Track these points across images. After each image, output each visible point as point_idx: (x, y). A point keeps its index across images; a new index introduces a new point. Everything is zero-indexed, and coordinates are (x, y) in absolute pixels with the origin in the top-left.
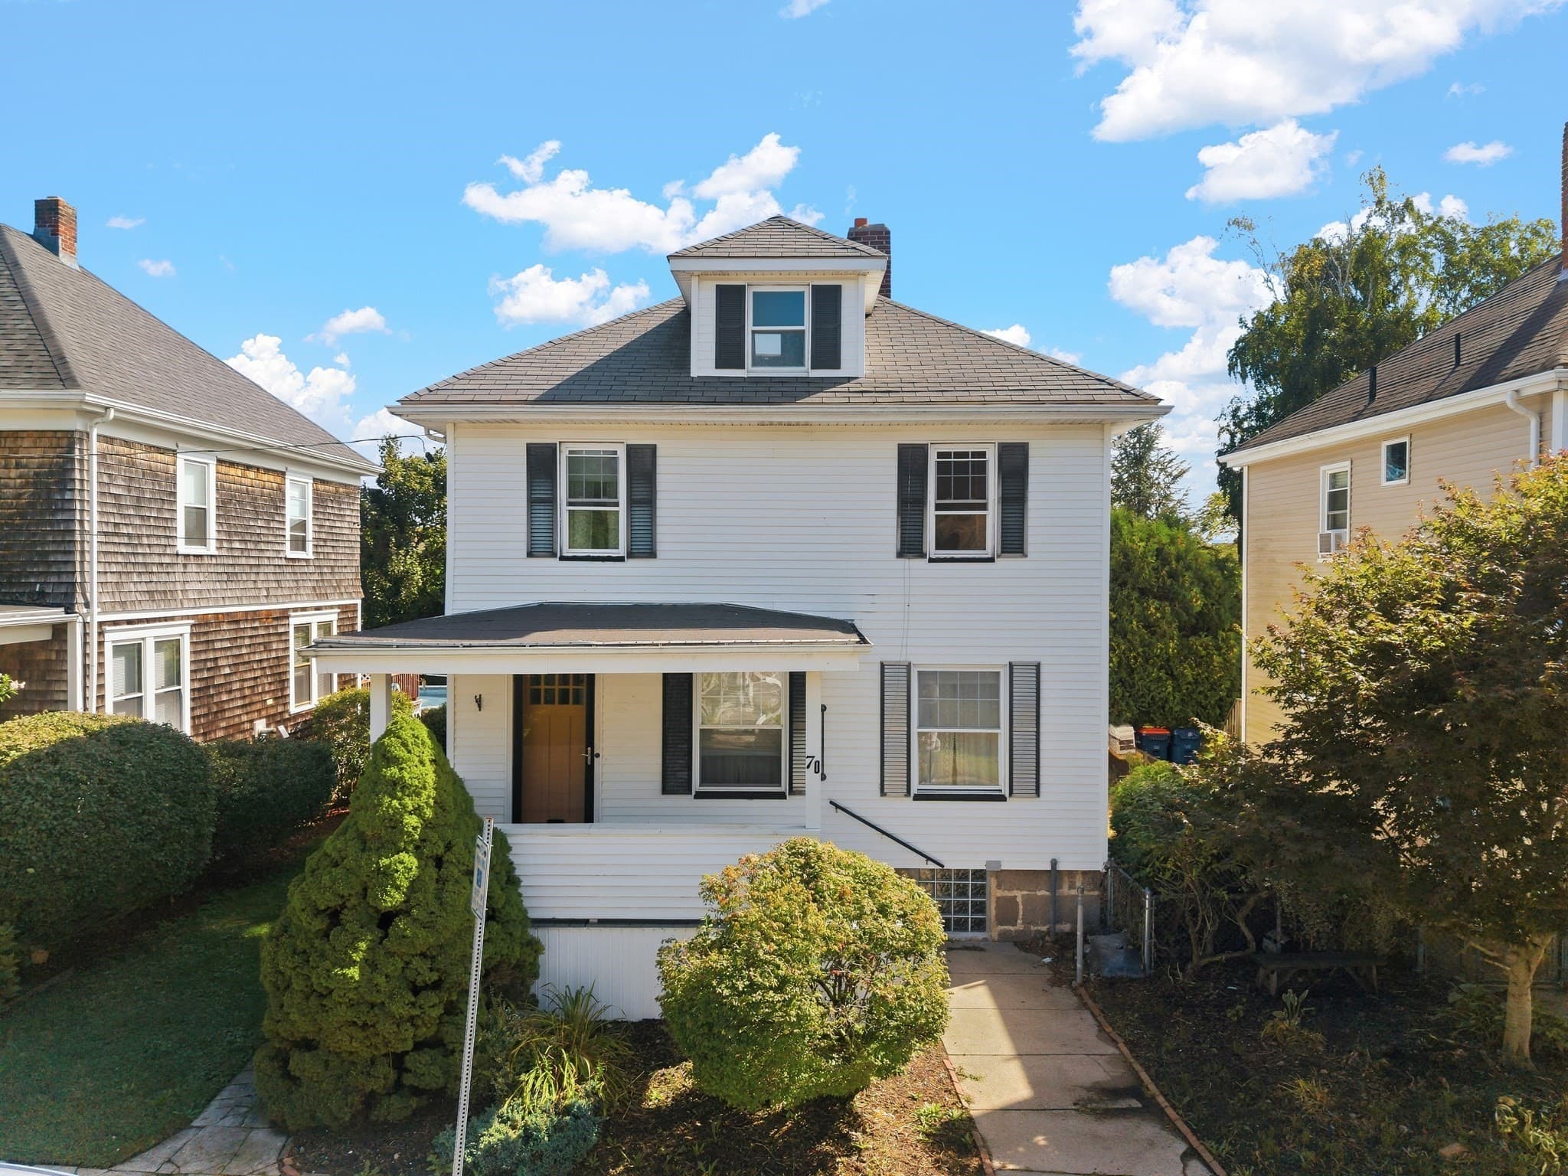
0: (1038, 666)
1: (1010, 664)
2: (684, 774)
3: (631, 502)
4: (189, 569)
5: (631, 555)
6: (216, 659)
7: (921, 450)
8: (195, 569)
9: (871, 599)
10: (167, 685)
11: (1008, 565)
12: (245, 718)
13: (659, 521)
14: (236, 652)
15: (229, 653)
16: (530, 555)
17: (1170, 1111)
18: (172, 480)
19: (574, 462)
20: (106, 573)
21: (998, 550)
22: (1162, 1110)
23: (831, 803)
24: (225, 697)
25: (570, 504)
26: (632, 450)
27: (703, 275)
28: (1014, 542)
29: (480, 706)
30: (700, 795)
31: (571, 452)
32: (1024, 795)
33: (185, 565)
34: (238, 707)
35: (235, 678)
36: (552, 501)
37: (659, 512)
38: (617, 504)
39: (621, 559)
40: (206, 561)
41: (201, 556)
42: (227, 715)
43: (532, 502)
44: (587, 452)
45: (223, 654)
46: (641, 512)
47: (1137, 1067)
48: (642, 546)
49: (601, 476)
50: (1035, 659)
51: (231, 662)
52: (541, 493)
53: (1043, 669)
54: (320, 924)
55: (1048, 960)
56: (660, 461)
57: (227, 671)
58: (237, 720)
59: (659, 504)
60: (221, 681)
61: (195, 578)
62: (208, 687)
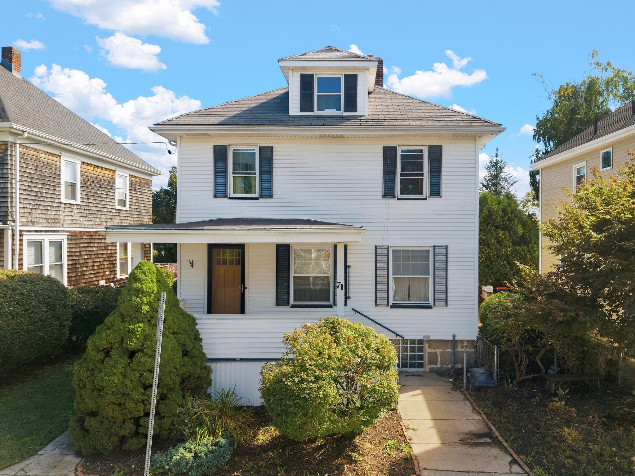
0: (447, 247)
1: (434, 246)
2: (286, 297)
3: (261, 172)
4: (67, 210)
5: (261, 197)
6: (80, 252)
7: (394, 149)
8: (70, 210)
9: (371, 217)
10: (56, 262)
11: (433, 201)
12: (94, 279)
13: (274, 181)
14: (90, 249)
15: (87, 249)
16: (215, 196)
17: (504, 443)
18: (58, 169)
19: (235, 154)
20: (24, 208)
21: (429, 194)
22: (501, 443)
23: (353, 309)
24: (84, 269)
25: (233, 173)
26: (261, 149)
27: (295, 69)
28: (436, 191)
29: (192, 266)
30: (293, 306)
31: (234, 150)
32: (441, 306)
33: (65, 208)
34: (91, 274)
35: (90, 261)
36: (225, 172)
37: (274, 177)
38: (255, 174)
39: (257, 199)
40: (75, 207)
41: (73, 204)
42: (86, 277)
43: (216, 172)
44: (242, 150)
45: (84, 249)
46: (266, 176)
47: (490, 424)
48: (266, 193)
49: (248, 161)
50: (445, 244)
51: (88, 253)
52: (220, 169)
53: (449, 248)
54: (101, 356)
55: (451, 380)
56: (274, 154)
57: (86, 257)
58: (91, 280)
59: (274, 173)
60: (83, 261)
61: (70, 214)
62: (76, 264)
